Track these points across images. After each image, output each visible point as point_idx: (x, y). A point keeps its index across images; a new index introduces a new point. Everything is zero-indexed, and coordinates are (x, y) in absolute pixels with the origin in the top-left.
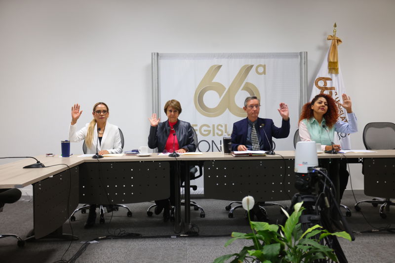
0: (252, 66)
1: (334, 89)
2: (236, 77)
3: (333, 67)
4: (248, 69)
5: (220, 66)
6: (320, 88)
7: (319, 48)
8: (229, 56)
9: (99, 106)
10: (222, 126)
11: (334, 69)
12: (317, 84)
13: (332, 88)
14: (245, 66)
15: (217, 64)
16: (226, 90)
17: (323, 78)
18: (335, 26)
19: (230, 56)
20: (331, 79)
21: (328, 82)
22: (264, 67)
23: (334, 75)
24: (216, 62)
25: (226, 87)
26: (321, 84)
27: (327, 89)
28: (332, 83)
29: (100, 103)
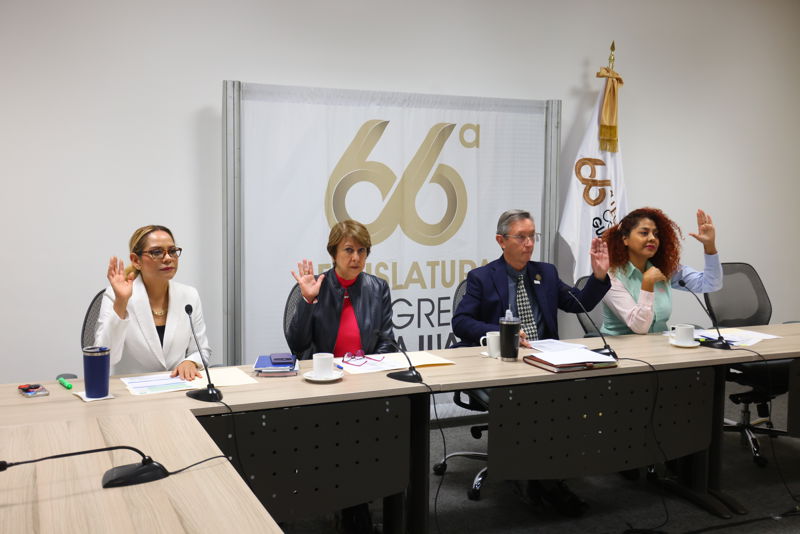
0: (452, 127)
1: (609, 185)
2: (419, 151)
3: (608, 137)
4: (444, 132)
5: (385, 124)
6: (584, 181)
7: (575, 92)
8: (405, 101)
9: (153, 236)
10: (386, 267)
11: (610, 141)
12: (578, 173)
13: (605, 183)
14: (436, 126)
15: (377, 118)
16: (398, 181)
17: (590, 160)
18: (613, 48)
19: (409, 100)
20: (602, 164)
21: (598, 168)
22: (477, 129)
23: (609, 154)
24: (376, 113)
25: (396, 174)
26: (586, 171)
27: (595, 183)
28: (605, 172)
29: (155, 229)
